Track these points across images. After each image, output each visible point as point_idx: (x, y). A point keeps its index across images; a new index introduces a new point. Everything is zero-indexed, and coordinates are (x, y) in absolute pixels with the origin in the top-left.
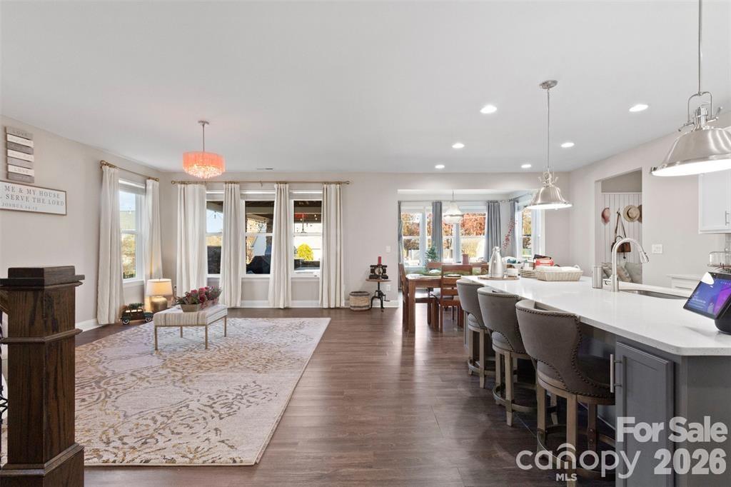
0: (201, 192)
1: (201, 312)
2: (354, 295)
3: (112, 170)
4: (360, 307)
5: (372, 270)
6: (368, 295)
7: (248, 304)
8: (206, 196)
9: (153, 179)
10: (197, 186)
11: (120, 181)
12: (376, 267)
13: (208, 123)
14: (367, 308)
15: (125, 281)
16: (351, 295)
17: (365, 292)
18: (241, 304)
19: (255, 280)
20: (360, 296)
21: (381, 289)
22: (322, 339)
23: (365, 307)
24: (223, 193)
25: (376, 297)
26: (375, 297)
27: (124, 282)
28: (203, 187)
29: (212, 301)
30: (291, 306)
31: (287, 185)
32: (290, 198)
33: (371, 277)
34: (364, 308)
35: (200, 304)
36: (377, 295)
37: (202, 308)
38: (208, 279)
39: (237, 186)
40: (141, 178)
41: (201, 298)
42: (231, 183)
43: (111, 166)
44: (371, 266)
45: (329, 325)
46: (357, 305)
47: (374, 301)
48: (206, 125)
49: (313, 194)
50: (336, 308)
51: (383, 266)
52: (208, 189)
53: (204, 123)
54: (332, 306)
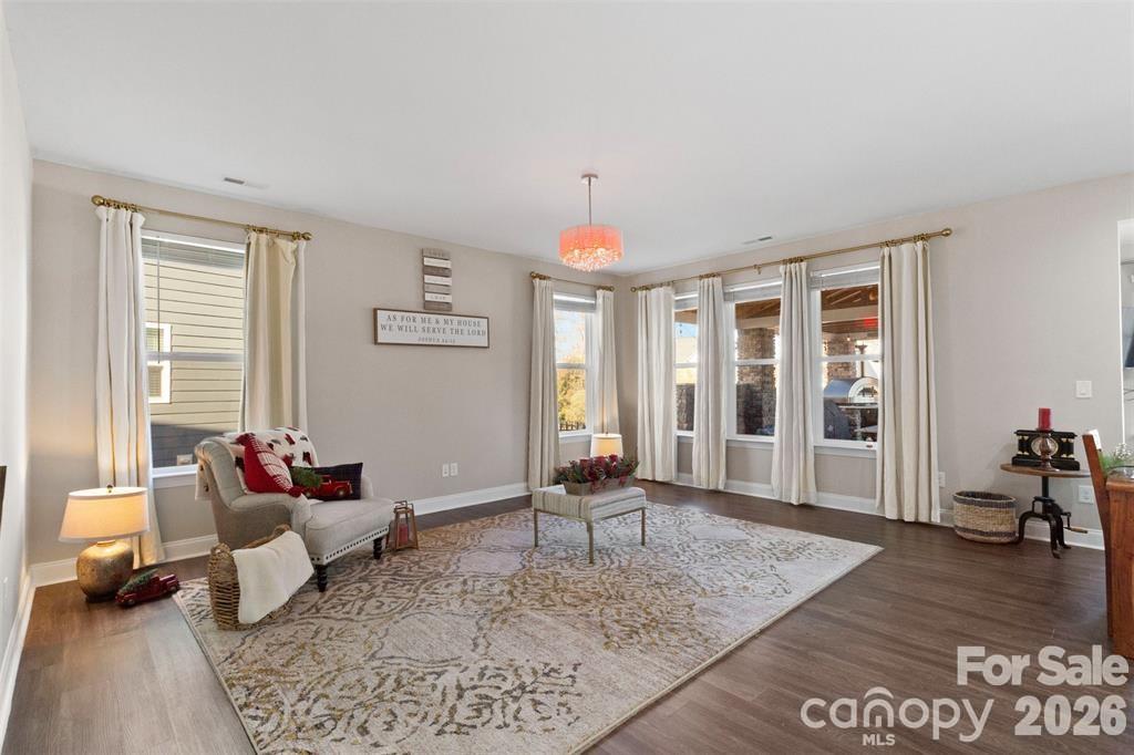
0: (667, 297)
1: (586, 499)
2: (964, 502)
3: (544, 282)
4: (982, 533)
5: (1021, 442)
6: (1010, 505)
7: (738, 487)
8: (673, 304)
9: (604, 288)
10: (661, 289)
11: (556, 297)
12: (1033, 435)
13: (596, 177)
14: (1005, 540)
15: (562, 435)
16: (955, 499)
17: (1001, 497)
18: (726, 486)
19: (749, 446)
20: (981, 504)
21: (1052, 495)
22: (813, 598)
23: (996, 534)
24: (697, 295)
25: (1037, 516)
26: (1031, 514)
27: (560, 436)
28: (669, 290)
29: (617, 481)
30: (813, 502)
31: (804, 265)
32: (809, 289)
33: (1017, 461)
34: (993, 539)
35: (589, 484)
36: (1039, 507)
37: (592, 492)
38: (679, 437)
39: (718, 280)
40: (587, 290)
41: (591, 474)
42: (708, 276)
43: (542, 278)
44: (1019, 433)
45: (858, 567)
46: (970, 526)
47: (1029, 523)
48: (593, 179)
49: (860, 271)
50: (917, 524)
51: (1058, 436)
52: (677, 293)
53: (589, 176)
54: (909, 517)
